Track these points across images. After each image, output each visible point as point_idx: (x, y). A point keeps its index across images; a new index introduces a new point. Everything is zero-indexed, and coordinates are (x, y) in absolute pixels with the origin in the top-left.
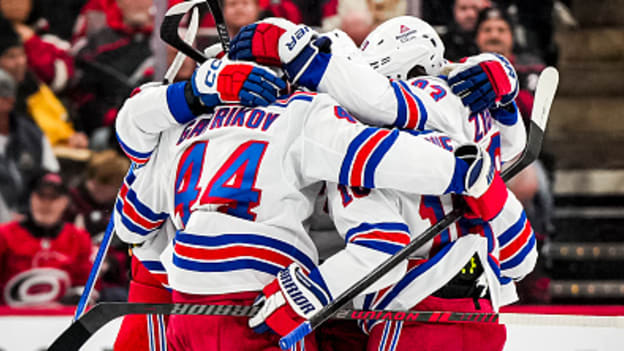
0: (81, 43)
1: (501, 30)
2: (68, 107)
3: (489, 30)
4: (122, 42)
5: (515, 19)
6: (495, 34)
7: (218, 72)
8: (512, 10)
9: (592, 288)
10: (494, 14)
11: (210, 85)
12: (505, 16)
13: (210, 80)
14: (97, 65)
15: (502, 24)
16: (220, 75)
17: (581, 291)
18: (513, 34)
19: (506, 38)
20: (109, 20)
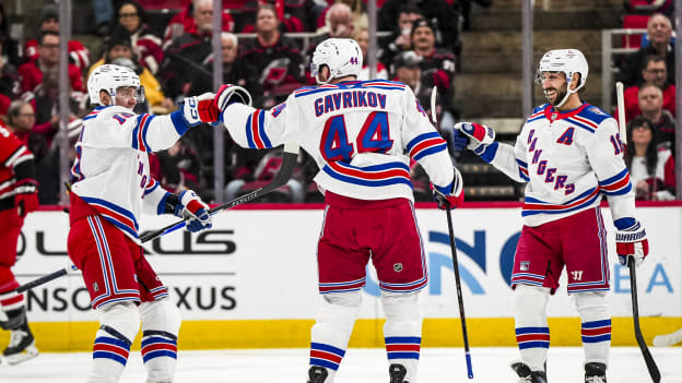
0: (169, 43)
1: (427, 33)
2: (161, 83)
3: (420, 33)
4: (197, 42)
5: (436, 26)
6: (423, 35)
7: (196, 108)
8: (435, 20)
9: (483, 191)
10: (423, 23)
11: (196, 118)
12: (429, 25)
13: (194, 114)
14: (178, 56)
15: (428, 29)
16: (199, 109)
17: (477, 192)
18: (435, 35)
19: (430, 38)
20: (187, 29)
